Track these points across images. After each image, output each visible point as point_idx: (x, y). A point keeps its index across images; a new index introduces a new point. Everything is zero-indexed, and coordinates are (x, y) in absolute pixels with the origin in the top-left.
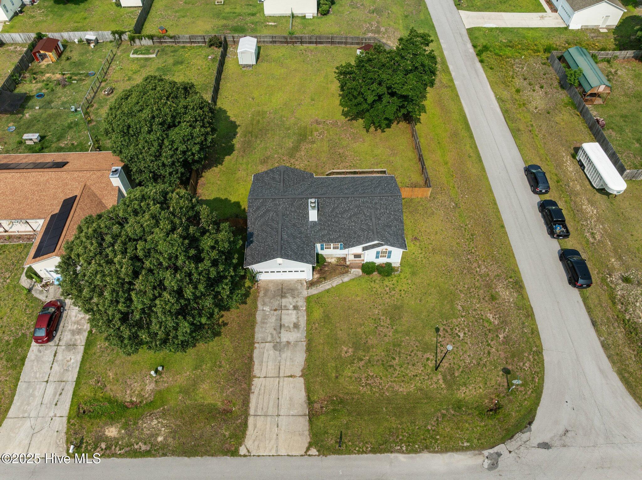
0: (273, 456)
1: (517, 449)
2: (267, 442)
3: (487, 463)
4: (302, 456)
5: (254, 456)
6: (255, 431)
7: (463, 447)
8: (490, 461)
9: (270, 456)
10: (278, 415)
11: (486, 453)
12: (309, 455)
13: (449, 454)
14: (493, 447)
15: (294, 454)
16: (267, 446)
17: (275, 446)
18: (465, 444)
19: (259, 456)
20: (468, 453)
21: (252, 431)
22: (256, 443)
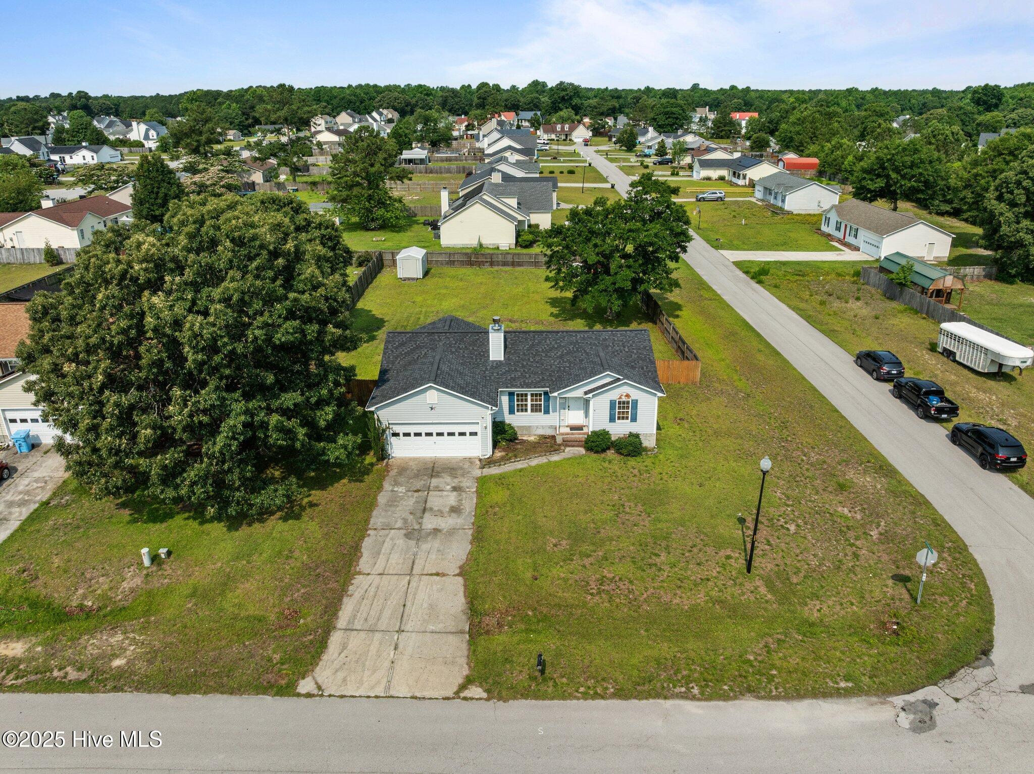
0: (377, 697)
1: (971, 694)
2: (367, 673)
3: (905, 720)
4: (448, 698)
5: (330, 696)
6: (343, 655)
7: (838, 689)
8: (911, 717)
9: (368, 697)
10: (400, 631)
11: (899, 700)
12: (465, 699)
13: (807, 702)
14: (913, 691)
15: (427, 694)
16: (365, 679)
17: (385, 680)
18: (843, 684)
19: (342, 697)
20: (854, 700)
21: (336, 654)
22: (340, 675)
